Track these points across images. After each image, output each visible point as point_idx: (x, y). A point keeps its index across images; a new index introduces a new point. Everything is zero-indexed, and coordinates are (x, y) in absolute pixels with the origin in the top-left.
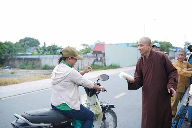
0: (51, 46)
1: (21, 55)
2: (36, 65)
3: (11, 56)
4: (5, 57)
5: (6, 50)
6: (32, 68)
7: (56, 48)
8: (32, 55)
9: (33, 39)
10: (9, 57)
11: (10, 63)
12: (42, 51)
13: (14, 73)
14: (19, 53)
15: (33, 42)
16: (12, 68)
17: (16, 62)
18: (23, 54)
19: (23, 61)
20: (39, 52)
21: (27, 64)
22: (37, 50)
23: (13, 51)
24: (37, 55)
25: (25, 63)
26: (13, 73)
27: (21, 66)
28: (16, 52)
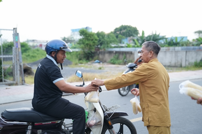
0: (151, 36)
1: (115, 47)
2: (128, 59)
3: (104, 48)
4: (95, 50)
5: (96, 42)
6: (123, 63)
7: (158, 38)
8: (127, 47)
9: (130, 27)
10: (102, 50)
11: (101, 56)
12: (140, 42)
13: (102, 69)
14: (112, 44)
15: (130, 31)
16: (101, 63)
17: (107, 55)
18: (117, 46)
19: (114, 54)
20: (136, 44)
21: (118, 58)
22: (134, 40)
23: (106, 43)
24: (134, 47)
25: (116, 57)
26: (100, 69)
27: (111, 60)
28: (109, 44)
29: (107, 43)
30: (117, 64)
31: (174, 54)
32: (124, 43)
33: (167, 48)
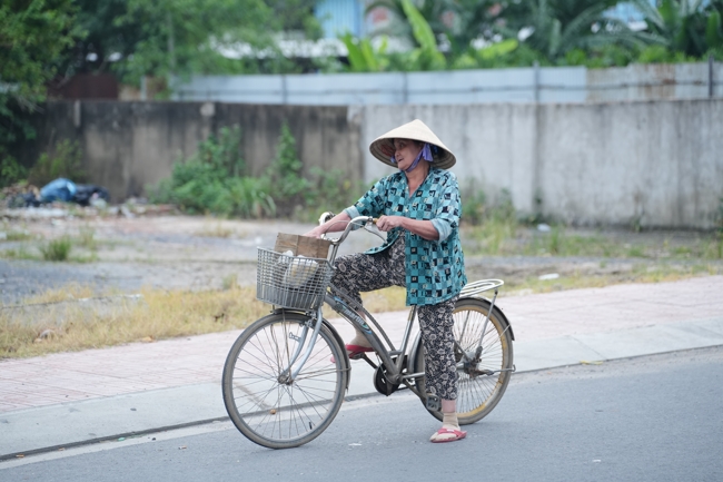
2: (315, 171)
10: (138, 88)
11: (97, 147)
12: (454, 22)
13: (76, 252)
14: (224, 42)
16: (97, 204)
19: (206, 132)
21: (234, 164)
22: (401, 12)
23: (167, 27)
24: (395, 64)
25: (220, 149)
27: (182, 179)
28: (199, 40)
29: (181, 36)
30: (218, 212)
31: (667, 130)
32: (316, 36)
33: (651, 74)
